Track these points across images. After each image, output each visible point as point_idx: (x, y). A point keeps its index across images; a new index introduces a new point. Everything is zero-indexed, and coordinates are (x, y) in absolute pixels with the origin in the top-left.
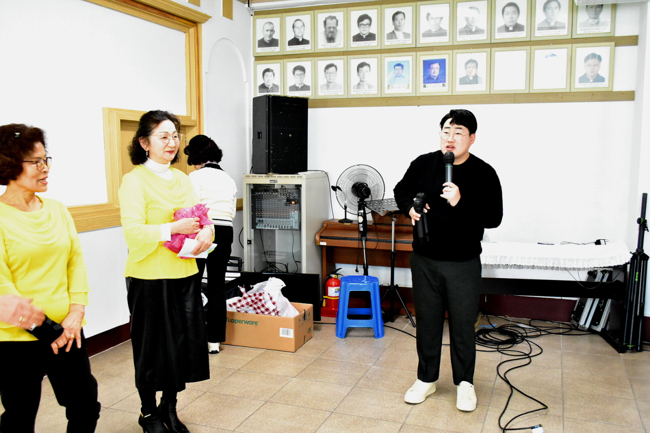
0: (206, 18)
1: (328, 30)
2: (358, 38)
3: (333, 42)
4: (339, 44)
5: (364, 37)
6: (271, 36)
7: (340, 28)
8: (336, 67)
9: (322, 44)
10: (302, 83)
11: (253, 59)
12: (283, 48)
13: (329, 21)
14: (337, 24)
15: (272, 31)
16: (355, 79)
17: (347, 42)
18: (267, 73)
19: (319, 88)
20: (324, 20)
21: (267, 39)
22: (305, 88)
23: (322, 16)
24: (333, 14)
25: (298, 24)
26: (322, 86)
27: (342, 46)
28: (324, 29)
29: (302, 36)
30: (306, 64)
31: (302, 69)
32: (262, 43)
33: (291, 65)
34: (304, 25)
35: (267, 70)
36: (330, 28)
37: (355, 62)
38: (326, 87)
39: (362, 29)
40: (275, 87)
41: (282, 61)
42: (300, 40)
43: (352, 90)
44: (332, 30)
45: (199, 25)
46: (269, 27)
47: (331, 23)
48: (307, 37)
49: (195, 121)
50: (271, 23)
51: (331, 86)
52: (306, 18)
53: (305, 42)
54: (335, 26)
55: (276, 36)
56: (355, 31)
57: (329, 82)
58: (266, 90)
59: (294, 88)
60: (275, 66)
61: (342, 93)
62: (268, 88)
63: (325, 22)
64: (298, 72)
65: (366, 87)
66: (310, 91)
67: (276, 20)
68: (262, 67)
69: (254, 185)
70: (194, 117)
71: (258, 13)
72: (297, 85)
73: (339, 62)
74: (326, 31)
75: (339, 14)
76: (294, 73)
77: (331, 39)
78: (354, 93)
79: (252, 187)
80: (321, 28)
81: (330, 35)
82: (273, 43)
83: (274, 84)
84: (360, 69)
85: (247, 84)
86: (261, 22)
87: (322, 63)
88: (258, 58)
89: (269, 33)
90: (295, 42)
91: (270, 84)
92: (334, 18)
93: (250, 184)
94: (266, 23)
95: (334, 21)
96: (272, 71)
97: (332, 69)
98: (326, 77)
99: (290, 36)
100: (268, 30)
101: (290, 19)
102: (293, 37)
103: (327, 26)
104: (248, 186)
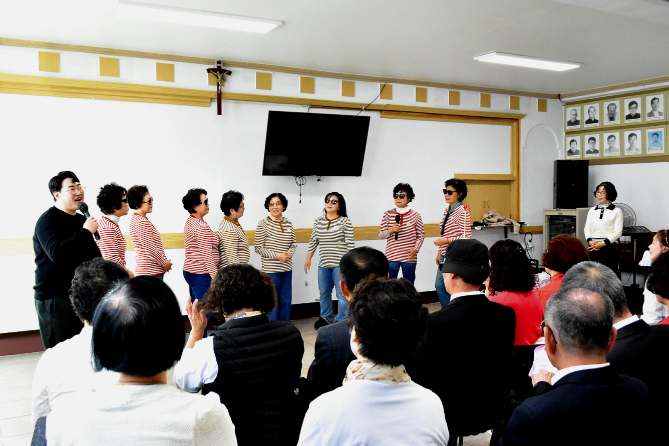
0: (523, 116)
1: (610, 113)
2: (629, 117)
3: (613, 120)
4: (617, 122)
5: (633, 116)
6: (575, 118)
7: (618, 111)
8: (614, 137)
9: (607, 122)
10: (594, 148)
11: (564, 134)
12: (582, 126)
13: (611, 107)
14: (616, 108)
15: (576, 115)
16: (627, 145)
17: (622, 120)
18: (573, 143)
19: (604, 151)
20: (607, 106)
21: (573, 120)
22: (596, 151)
23: (606, 104)
24: (613, 102)
25: (592, 110)
26: (606, 150)
27: (619, 123)
28: (607, 112)
29: (594, 117)
30: (596, 136)
31: (593, 139)
32: (570, 123)
33: (587, 137)
34: (595, 110)
35: (573, 141)
36: (611, 111)
37: (627, 133)
38: (608, 151)
39: (631, 111)
40: (577, 152)
41: (581, 134)
42: (593, 120)
43: (625, 152)
44: (612, 112)
45: (519, 120)
46: (574, 112)
47: (612, 108)
48: (597, 118)
49: (515, 177)
50: (575, 110)
51: (612, 150)
52: (596, 105)
53: (596, 121)
54: (614, 109)
55: (578, 118)
56: (627, 112)
57: (610, 147)
58: (571, 154)
59: (589, 152)
60: (577, 138)
61: (619, 155)
62: (572, 152)
63: (608, 107)
64: (591, 141)
65: (634, 149)
66: (599, 154)
67: (578, 108)
68: (569, 139)
69: (551, 216)
70: (515, 175)
71: (568, 104)
72: (591, 150)
73: (617, 134)
74: (609, 113)
75: (617, 102)
76: (589, 142)
77: (612, 119)
78: (627, 154)
79: (549, 217)
80: (606, 112)
81: (611, 116)
82: (577, 122)
83: (576, 150)
84: (630, 138)
85: (560, 151)
86: (570, 110)
87: (606, 135)
88: (568, 133)
89: (574, 116)
90: (589, 121)
91: (574, 150)
92: (614, 104)
93: (548, 216)
94: (573, 110)
95: (614, 106)
96: (576, 141)
97: (612, 139)
98: (609, 144)
99: (586, 118)
100: (573, 115)
101: (587, 107)
102: (588, 118)
103: (610, 110)
104: (547, 217)
